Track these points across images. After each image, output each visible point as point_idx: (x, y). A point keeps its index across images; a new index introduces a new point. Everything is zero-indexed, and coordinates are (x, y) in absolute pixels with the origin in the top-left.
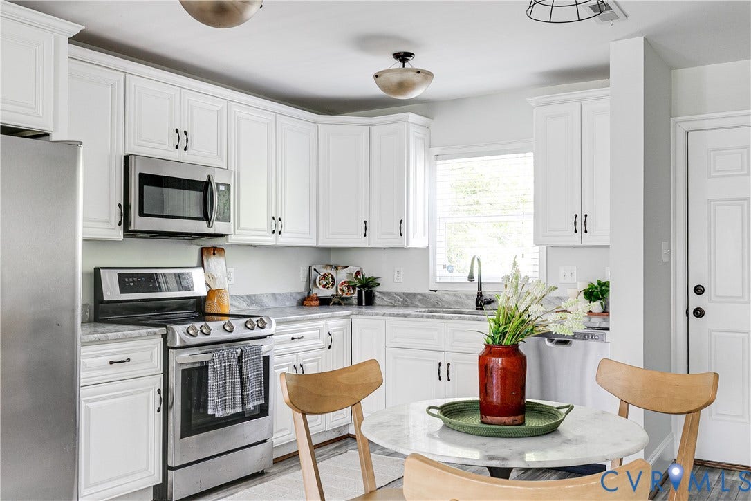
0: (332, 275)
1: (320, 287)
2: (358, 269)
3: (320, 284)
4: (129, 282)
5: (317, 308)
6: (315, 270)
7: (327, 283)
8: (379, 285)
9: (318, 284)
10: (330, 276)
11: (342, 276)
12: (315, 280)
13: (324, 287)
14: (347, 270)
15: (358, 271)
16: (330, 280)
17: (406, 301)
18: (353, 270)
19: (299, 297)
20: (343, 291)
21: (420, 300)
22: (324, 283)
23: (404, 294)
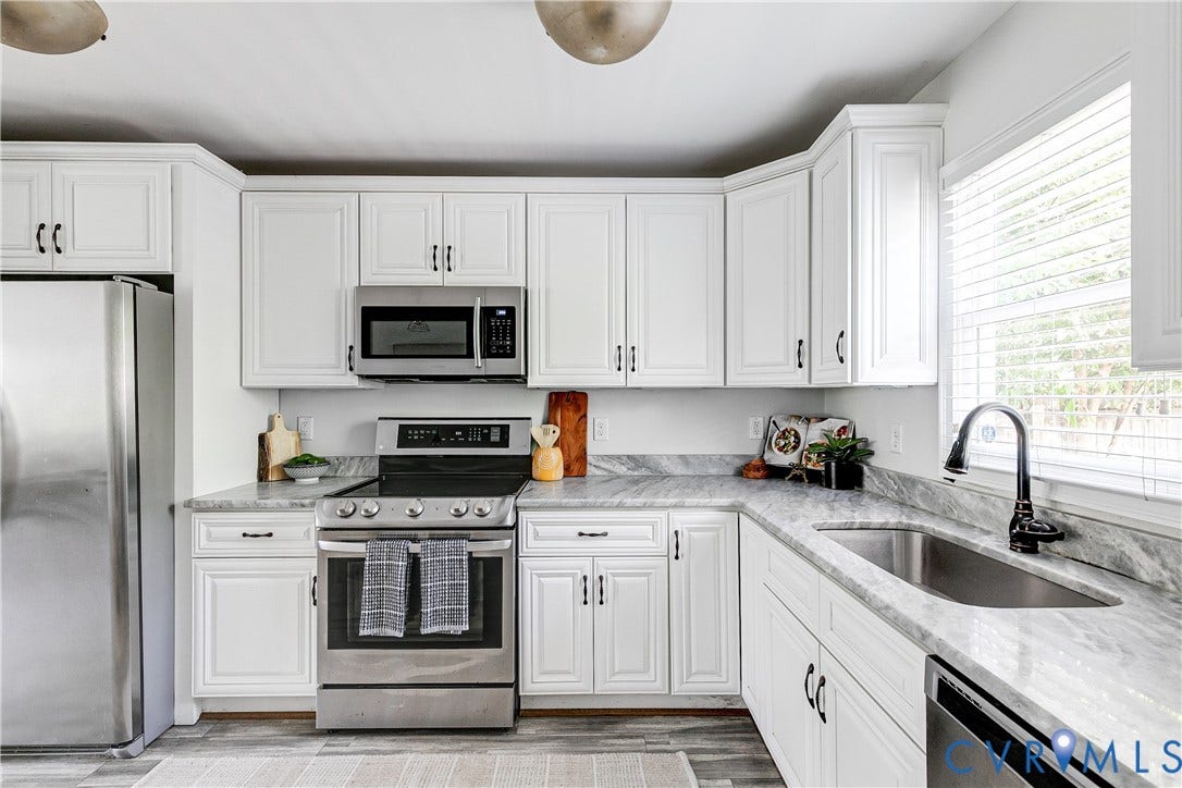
0: (796, 432)
1: (775, 450)
2: (845, 423)
3: (776, 445)
4: (413, 435)
5: (761, 482)
6: (774, 422)
7: (786, 444)
8: (871, 453)
9: (773, 445)
10: (793, 433)
11: (813, 434)
12: (771, 438)
13: (780, 449)
14: (825, 425)
15: (844, 428)
16: (793, 438)
17: (903, 493)
18: (834, 425)
19: (739, 463)
20: (809, 459)
21: (923, 495)
22: (782, 443)
23: (898, 474)
